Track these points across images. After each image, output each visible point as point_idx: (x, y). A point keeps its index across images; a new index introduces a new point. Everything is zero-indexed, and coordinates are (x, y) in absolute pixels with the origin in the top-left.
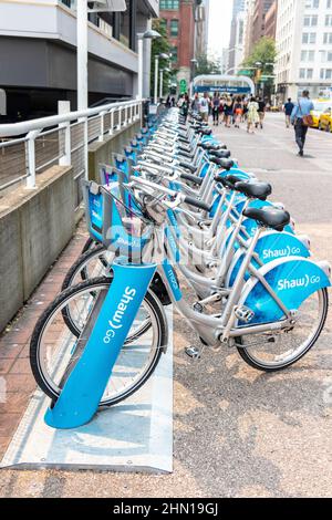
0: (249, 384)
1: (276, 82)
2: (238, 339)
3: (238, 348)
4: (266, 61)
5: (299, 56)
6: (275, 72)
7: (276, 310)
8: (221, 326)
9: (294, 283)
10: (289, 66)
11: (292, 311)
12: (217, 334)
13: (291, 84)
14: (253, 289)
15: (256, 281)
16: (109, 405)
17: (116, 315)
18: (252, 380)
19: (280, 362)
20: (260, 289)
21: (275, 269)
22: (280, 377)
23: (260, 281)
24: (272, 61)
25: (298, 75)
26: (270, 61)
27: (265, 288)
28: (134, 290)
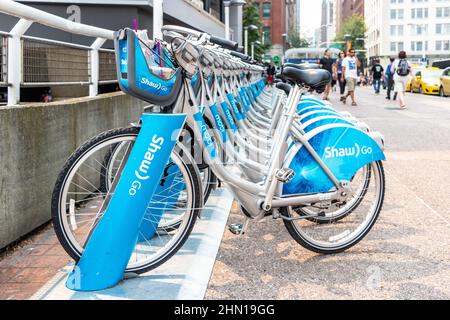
0: (298, 263)
1: (368, 56)
2: (283, 210)
3: (284, 220)
4: (356, 37)
5: (389, 30)
6: (366, 46)
7: (324, 179)
8: (264, 194)
9: (343, 152)
10: (379, 41)
11: (343, 182)
12: (259, 202)
13: (382, 57)
14: (297, 155)
15: (300, 146)
16: (137, 272)
17: (143, 165)
18: (302, 260)
19: (335, 244)
20: (305, 155)
21: (320, 135)
22: (335, 258)
23: (304, 147)
24: (363, 37)
25: (389, 48)
26: (360, 37)
27: (310, 154)
28: (161, 139)
